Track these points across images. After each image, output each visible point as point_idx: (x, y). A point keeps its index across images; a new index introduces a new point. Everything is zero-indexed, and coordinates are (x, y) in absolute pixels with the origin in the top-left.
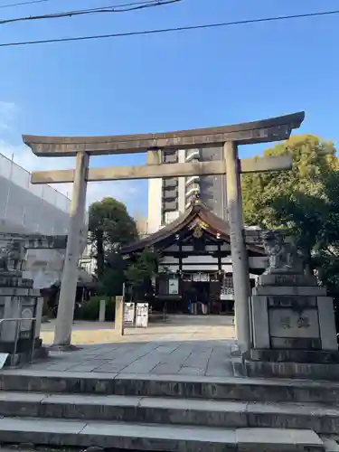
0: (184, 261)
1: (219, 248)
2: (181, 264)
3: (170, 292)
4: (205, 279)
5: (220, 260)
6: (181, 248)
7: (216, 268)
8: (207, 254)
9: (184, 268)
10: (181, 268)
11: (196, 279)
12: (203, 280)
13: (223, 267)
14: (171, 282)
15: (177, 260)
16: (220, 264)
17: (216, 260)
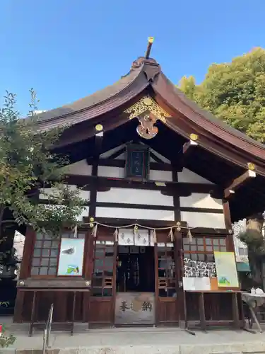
0: (101, 197)
1: (175, 177)
2: (93, 204)
3: (62, 271)
4: (143, 240)
5: (177, 202)
6: (95, 171)
7: (169, 216)
8: (151, 186)
9: (101, 212)
10: (92, 213)
11: (126, 239)
12: (139, 243)
13: (185, 216)
14: (66, 244)
15: (85, 195)
16: (177, 209)
17: (168, 201)
